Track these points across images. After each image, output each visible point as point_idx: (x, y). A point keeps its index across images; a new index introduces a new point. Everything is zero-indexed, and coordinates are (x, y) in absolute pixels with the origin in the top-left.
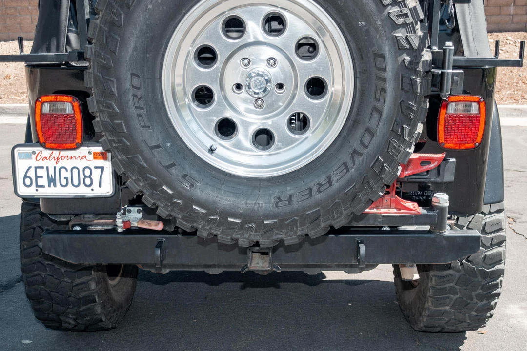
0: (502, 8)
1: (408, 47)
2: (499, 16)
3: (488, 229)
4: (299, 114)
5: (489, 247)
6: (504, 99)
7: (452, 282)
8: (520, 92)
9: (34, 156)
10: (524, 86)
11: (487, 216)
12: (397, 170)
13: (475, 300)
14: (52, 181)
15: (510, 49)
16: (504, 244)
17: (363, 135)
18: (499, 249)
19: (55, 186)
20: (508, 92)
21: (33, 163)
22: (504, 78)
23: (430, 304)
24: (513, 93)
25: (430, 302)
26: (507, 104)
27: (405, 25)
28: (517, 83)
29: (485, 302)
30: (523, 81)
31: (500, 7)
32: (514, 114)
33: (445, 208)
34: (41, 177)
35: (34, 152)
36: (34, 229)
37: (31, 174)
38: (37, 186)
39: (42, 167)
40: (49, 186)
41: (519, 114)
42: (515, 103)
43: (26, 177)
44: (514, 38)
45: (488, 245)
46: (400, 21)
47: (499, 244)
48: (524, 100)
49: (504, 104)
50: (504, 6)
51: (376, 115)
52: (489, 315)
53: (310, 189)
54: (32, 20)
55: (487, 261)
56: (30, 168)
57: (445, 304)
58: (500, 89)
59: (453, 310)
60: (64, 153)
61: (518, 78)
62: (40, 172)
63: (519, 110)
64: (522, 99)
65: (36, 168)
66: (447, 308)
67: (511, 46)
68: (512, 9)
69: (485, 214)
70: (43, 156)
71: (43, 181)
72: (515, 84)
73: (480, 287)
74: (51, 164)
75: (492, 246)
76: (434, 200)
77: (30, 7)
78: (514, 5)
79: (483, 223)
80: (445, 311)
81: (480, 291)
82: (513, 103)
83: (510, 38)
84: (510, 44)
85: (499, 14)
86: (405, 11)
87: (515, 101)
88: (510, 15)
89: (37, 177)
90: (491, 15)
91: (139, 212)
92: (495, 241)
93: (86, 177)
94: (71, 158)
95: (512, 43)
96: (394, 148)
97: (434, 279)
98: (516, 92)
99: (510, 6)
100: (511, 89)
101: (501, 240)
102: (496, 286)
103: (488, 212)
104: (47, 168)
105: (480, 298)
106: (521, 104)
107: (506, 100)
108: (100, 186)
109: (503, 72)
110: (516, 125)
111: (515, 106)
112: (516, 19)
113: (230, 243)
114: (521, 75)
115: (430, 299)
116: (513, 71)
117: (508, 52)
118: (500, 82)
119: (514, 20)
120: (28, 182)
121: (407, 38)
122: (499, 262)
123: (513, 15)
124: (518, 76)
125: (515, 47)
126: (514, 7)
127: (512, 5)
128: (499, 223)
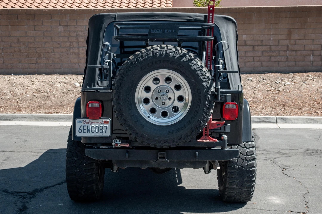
0: (305, 57)
1: (207, 87)
2: (304, 62)
3: (248, 154)
4: (175, 106)
5: (249, 161)
6: (303, 113)
7: (235, 175)
8: (314, 109)
9: (83, 122)
10: (317, 105)
11: (248, 149)
12: (206, 124)
13: (245, 183)
14: (89, 131)
15: (310, 83)
16: (255, 160)
17: (195, 112)
18: (253, 162)
19: (90, 133)
20: (307, 109)
21: (82, 124)
22: (305, 101)
23: (228, 185)
24: (310, 109)
25: (228, 184)
26: (304, 116)
27: (206, 81)
28: (313, 103)
29: (249, 184)
30: (317, 102)
31: (304, 56)
32: (308, 121)
33: (226, 140)
34: (85, 129)
35: (83, 121)
36: (73, 153)
37: (82, 128)
38: (83, 132)
39: (86, 126)
40: (88, 133)
41: (311, 122)
42: (310, 115)
43: (80, 129)
44: (313, 75)
45: (249, 160)
46: (204, 80)
47: (253, 160)
48: (315, 114)
49: (303, 116)
50: (307, 56)
51: (198, 107)
52: (252, 190)
53: (179, 129)
54: (3, 61)
55: (248, 166)
56: (81, 126)
57: (233, 185)
58: (302, 107)
59: (237, 188)
60: (94, 121)
61: (314, 100)
62: (85, 128)
63: (311, 119)
64: (314, 113)
65: (84, 126)
66: (235, 186)
67: (311, 81)
68: (312, 58)
69: (247, 148)
70: (86, 122)
71: (86, 131)
72: (312, 104)
73: (246, 177)
74: (89, 125)
75: (250, 160)
76: (222, 137)
77: (3, 54)
78: (313, 55)
79: (246, 152)
80: (234, 188)
81: (246, 179)
82: (309, 115)
83: (310, 76)
84: (310, 79)
85: (304, 61)
86: (205, 77)
87: (310, 114)
88: (310, 61)
89: (84, 129)
90: (298, 61)
91: (120, 141)
92: (251, 159)
93: (101, 129)
94: (96, 123)
95: (311, 79)
96: (204, 116)
97: (228, 174)
98: (311, 109)
99: (310, 56)
100: (308, 107)
101: (253, 158)
102: (253, 177)
103: (248, 148)
104: (87, 126)
105: (247, 182)
106: (313, 116)
107: (304, 114)
108: (106, 133)
109: (305, 97)
110: (308, 128)
111: (309, 117)
112: (315, 64)
113: (154, 147)
114: (316, 99)
115: (228, 183)
116: (311, 96)
117: (308, 84)
118: (302, 102)
119: (313, 65)
120: (80, 131)
121: (206, 85)
122: (253, 167)
123: (312, 61)
124: (314, 99)
125: (313, 81)
126: (313, 56)
127: (312, 55)
128: (252, 151)
